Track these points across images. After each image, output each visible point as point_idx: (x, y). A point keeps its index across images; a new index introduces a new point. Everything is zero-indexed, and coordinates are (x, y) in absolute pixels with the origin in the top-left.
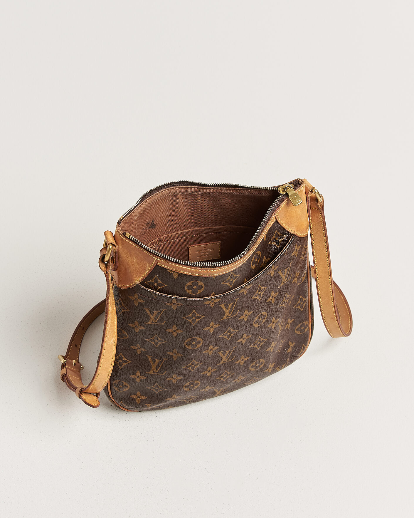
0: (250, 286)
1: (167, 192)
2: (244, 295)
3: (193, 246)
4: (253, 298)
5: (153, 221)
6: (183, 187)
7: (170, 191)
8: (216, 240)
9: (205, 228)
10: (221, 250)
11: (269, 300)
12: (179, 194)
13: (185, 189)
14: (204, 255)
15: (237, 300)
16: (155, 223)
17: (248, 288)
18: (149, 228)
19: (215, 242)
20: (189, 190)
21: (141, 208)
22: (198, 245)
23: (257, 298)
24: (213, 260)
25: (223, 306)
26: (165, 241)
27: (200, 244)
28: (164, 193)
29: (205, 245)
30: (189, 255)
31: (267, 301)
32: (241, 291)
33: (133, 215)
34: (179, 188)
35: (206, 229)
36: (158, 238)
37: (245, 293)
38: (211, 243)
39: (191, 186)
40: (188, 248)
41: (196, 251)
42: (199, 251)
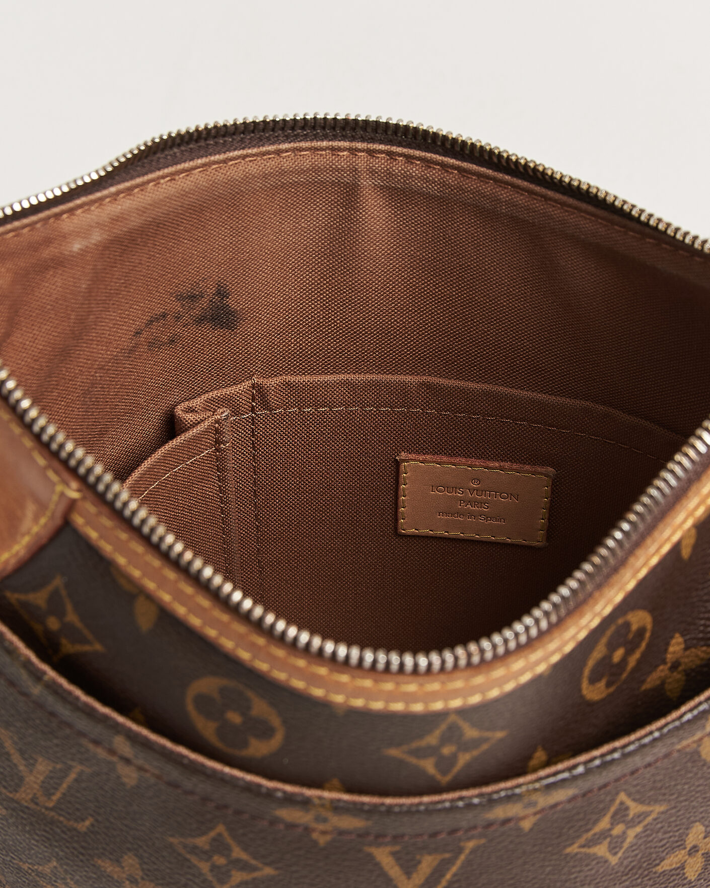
0: (561, 795)
1: (307, 160)
2: (519, 829)
3: (421, 458)
4: (574, 849)
5: (219, 293)
6: (390, 154)
7: (324, 160)
8: (534, 458)
9: (486, 387)
10: (553, 508)
11: (668, 864)
12: (366, 182)
13: (399, 166)
14: (471, 514)
15: (471, 845)
16: (231, 302)
17: (543, 801)
18: (200, 320)
19: (527, 467)
20: (415, 170)
21: (125, 204)
22: (445, 459)
23: (601, 850)
24: (509, 544)
25: (384, 856)
26: (287, 406)
27: (457, 460)
28: (287, 162)
29: (478, 467)
30: (397, 497)
31: (659, 869)
32: (499, 813)
33: (67, 224)
34: (371, 152)
35: (487, 394)
36: (247, 384)
37: (526, 825)
38: (507, 465)
39: (428, 155)
40: (397, 464)
41: (434, 487)
42: (447, 487)
